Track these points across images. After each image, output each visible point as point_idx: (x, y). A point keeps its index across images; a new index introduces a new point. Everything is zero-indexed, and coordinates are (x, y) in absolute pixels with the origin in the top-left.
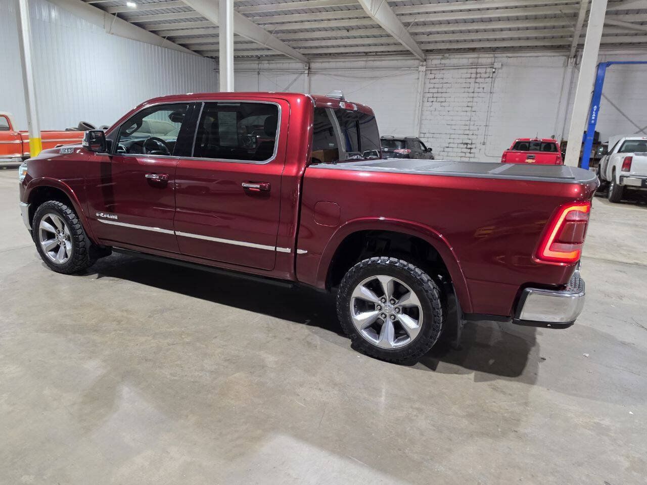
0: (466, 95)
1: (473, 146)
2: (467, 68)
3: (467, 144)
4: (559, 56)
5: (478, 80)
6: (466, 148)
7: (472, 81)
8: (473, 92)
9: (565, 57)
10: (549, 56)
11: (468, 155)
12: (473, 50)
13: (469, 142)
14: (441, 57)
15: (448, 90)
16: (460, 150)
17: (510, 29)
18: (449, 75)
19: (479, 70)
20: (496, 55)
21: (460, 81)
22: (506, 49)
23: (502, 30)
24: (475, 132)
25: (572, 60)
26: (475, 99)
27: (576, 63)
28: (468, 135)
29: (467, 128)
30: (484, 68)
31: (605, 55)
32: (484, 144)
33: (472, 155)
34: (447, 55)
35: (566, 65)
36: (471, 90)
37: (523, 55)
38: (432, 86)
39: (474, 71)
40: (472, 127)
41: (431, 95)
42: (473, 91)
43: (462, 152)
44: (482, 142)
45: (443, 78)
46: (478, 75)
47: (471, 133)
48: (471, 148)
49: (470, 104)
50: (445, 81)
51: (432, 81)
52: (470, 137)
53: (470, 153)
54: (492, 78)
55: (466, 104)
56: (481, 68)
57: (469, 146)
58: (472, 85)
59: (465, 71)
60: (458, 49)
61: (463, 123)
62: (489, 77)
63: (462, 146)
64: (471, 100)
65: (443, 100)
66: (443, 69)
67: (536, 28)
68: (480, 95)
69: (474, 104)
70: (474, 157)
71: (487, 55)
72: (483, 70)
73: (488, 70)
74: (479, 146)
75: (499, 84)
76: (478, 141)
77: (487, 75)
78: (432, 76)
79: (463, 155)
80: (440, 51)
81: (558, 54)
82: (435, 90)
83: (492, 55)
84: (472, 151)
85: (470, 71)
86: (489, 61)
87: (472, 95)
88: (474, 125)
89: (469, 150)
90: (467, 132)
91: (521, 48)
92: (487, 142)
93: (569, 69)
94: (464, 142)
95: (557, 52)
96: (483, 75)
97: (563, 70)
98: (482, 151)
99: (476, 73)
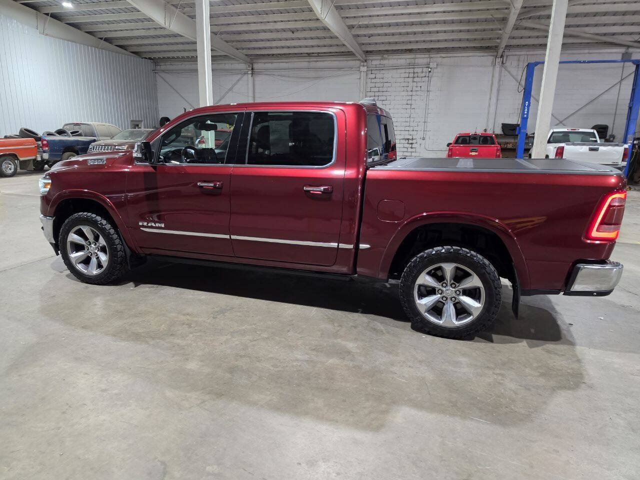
0: (405, 93)
1: (414, 141)
2: (405, 68)
3: (408, 139)
4: (487, 56)
5: (415, 80)
6: (408, 143)
7: (410, 80)
8: (411, 91)
9: (493, 57)
10: (479, 56)
11: (410, 150)
12: (410, 51)
13: (411, 137)
14: (380, 58)
15: (389, 89)
16: (401, 145)
17: (445, 32)
18: (388, 75)
19: (416, 70)
20: (432, 56)
21: (399, 80)
22: (439, 50)
23: (438, 32)
24: (415, 128)
25: (499, 60)
26: (414, 98)
27: (503, 63)
28: (409, 131)
29: (408, 124)
30: (420, 68)
31: (528, 55)
32: (424, 139)
33: (414, 150)
34: (385, 56)
35: (494, 64)
36: (409, 89)
37: (455, 55)
38: (373, 85)
39: (411, 70)
40: (412, 124)
41: (373, 94)
44: (422, 137)
45: (383, 78)
46: (416, 75)
47: (411, 129)
48: (412, 144)
49: (409, 102)
50: (385, 80)
51: (373, 81)
52: (411, 133)
53: (412, 148)
54: (428, 77)
55: (405, 102)
56: (418, 68)
57: (410, 142)
58: (411, 84)
59: (403, 71)
60: (395, 50)
61: (404, 120)
62: (425, 76)
63: (405, 141)
64: (410, 98)
65: (384, 98)
66: (383, 69)
67: (468, 31)
68: (418, 93)
69: (413, 102)
70: (415, 152)
71: (423, 56)
72: (420, 70)
73: (425, 70)
74: (419, 141)
75: (435, 82)
76: (418, 136)
77: (423, 75)
78: (373, 76)
79: (406, 150)
80: (379, 52)
81: (486, 54)
82: (376, 89)
83: (427, 56)
84: (413, 146)
85: (407, 71)
86: (425, 61)
87: (410, 93)
88: (414, 121)
89: (410, 146)
90: (407, 128)
91: (453, 49)
92: (427, 138)
93: (497, 69)
94: (406, 138)
95: (486, 52)
96: (420, 75)
97: (491, 69)
98: (423, 146)
99: (414, 73)
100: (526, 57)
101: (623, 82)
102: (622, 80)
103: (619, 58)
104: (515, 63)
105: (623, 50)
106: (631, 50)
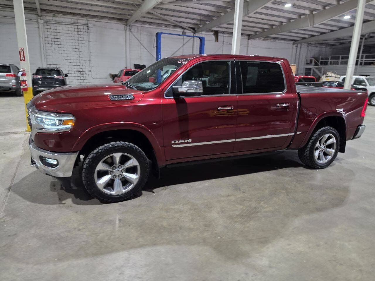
0: (73, 41)
1: (84, 73)
2: (71, 25)
3: (80, 71)
4: (121, 24)
5: (79, 33)
6: (80, 74)
7: (76, 33)
8: (78, 40)
9: (124, 25)
10: (116, 23)
11: (82, 78)
12: (74, 14)
13: (81, 70)
14: (52, 15)
15: (61, 37)
16: (76, 75)
18: (60, 28)
19: (79, 27)
20: (88, 19)
21: (68, 32)
22: (93, 16)
24: (84, 65)
25: (128, 27)
26: (80, 45)
27: (130, 29)
28: (79, 66)
29: (78, 61)
30: (82, 26)
31: (142, 27)
32: (90, 71)
33: (84, 78)
34: (56, 15)
35: (126, 30)
36: (76, 38)
37: (102, 21)
38: (49, 33)
39: (76, 27)
40: (81, 62)
41: (50, 40)
42: (77, 39)
43: (78, 76)
44: (89, 70)
45: (56, 30)
46: (79, 30)
47: (81, 65)
48: (83, 74)
49: (77, 47)
50: (58, 31)
51: (49, 30)
52: (81, 67)
53: (83, 77)
54: (87, 32)
55: (74, 47)
56: (80, 26)
57: (82, 73)
58: (77, 36)
59: (70, 26)
60: (63, 12)
61: (75, 58)
62: (86, 32)
63: (77, 73)
64: (77, 44)
65: (59, 43)
66: (55, 24)
68: (82, 42)
69: (80, 47)
70: (86, 80)
71: (83, 19)
72: (82, 27)
73: (85, 27)
74: (88, 73)
75: (92, 36)
76: (86, 69)
77: (84, 31)
78: (48, 27)
79: (79, 78)
80: (51, 11)
82: (53, 37)
83: (85, 19)
84: (84, 76)
85: (73, 27)
86: (85, 22)
87: (77, 42)
88: (82, 60)
89: (82, 75)
90: (79, 64)
91: (101, 17)
92: (92, 71)
93: (128, 32)
94: (78, 70)
95: (120, 22)
96: (82, 30)
97: (124, 32)
98: (90, 76)
99: (78, 28)
100: (141, 27)
101: (184, 46)
102: (183, 45)
103: (181, 34)
104: (136, 30)
105: (181, 30)
106: (186, 31)
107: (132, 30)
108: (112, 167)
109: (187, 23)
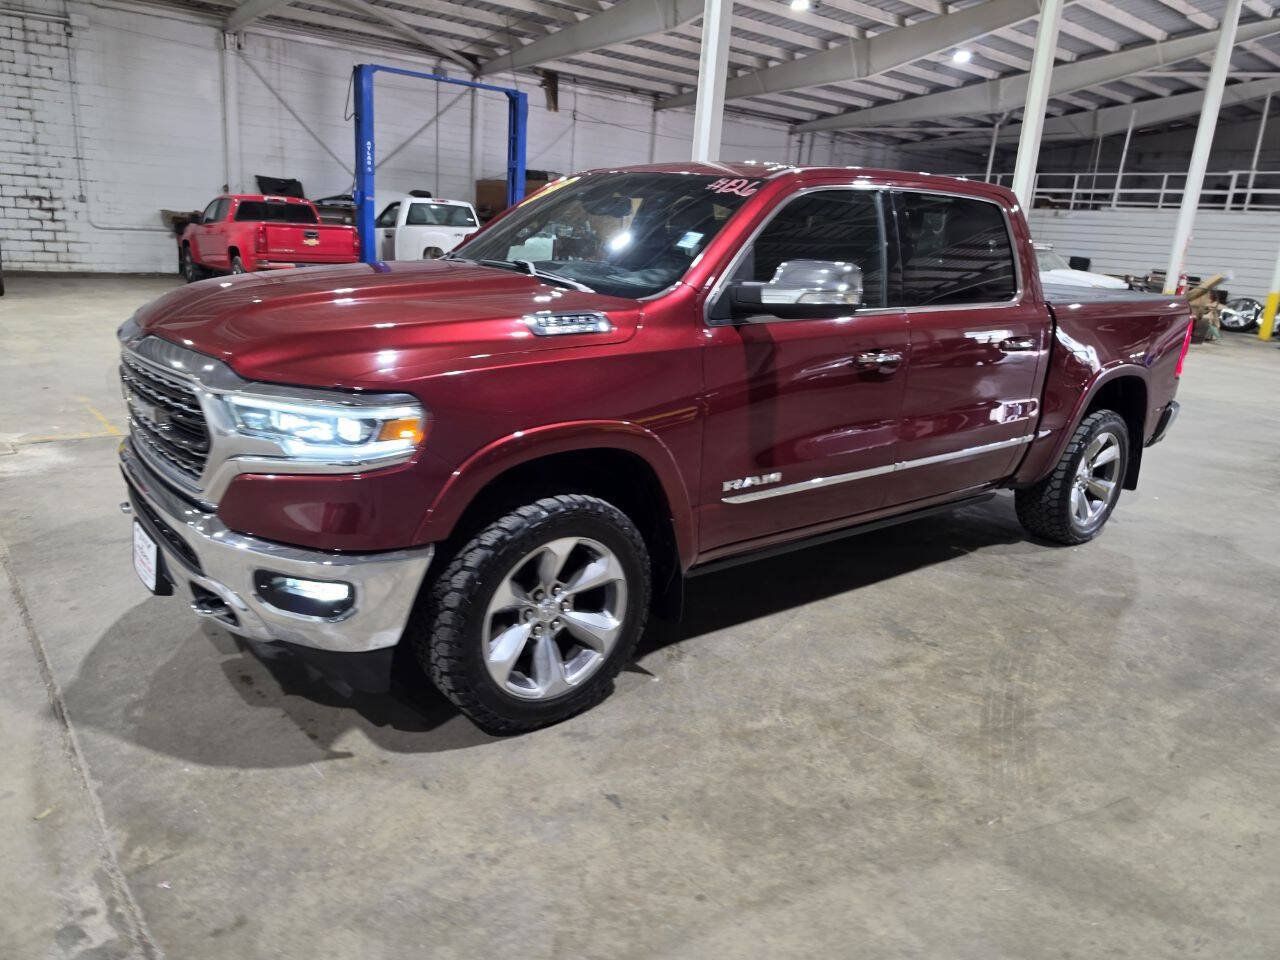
0: (8, 79)
1: (57, 204)
3: (39, 199)
4: (202, 24)
5: (33, 47)
6: (41, 209)
7: (16, 46)
8: (26, 75)
9: (214, 30)
10: (184, 21)
11: (48, 225)
13: (45, 193)
16: (24, 214)
19: (30, 24)
24: (55, 172)
25: (230, 39)
26: (35, 93)
27: (239, 46)
28: (36, 177)
29: (30, 159)
30: (40, 20)
32: (82, 199)
33: (59, 226)
35: (222, 48)
36: (18, 68)
37: (126, 6)
39: (16, 22)
40: (43, 160)
42: (24, 71)
43: (31, 218)
44: (78, 194)
46: (31, 36)
47: (42, 172)
48: (52, 210)
49: (24, 103)
52: (45, 182)
53: (53, 220)
54: (66, 47)
55: (14, 102)
56: (33, 18)
57: (46, 204)
58: (20, 57)
61: (18, 147)
62: (58, 45)
63: (27, 203)
64: (24, 92)
68: (46, 83)
69: (37, 105)
70: (66, 231)
72: (41, 26)
73: (54, 27)
74: (73, 205)
75: (88, 65)
76: (67, 191)
77: (53, 39)
79: (37, 224)
81: (196, 20)
84: (58, 215)
87: (25, 81)
88: (46, 154)
89: (49, 215)
90: (32, 171)
92: (90, 195)
93: (231, 55)
94: (31, 194)
95: (202, 16)
96: (42, 37)
97: (215, 56)
98: (82, 216)
99: (24, 29)
100: (281, 42)
101: (442, 119)
102: (438, 114)
103: (429, 72)
104: (262, 52)
105: (431, 61)
106: (446, 64)
107: (248, 50)
108: (530, 595)
109: (453, 36)
